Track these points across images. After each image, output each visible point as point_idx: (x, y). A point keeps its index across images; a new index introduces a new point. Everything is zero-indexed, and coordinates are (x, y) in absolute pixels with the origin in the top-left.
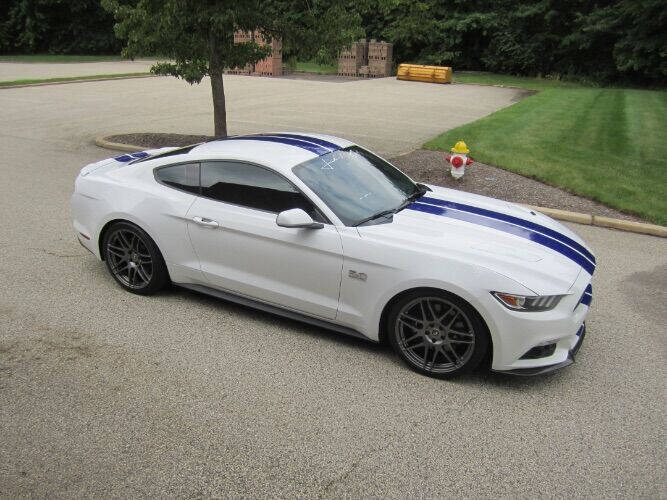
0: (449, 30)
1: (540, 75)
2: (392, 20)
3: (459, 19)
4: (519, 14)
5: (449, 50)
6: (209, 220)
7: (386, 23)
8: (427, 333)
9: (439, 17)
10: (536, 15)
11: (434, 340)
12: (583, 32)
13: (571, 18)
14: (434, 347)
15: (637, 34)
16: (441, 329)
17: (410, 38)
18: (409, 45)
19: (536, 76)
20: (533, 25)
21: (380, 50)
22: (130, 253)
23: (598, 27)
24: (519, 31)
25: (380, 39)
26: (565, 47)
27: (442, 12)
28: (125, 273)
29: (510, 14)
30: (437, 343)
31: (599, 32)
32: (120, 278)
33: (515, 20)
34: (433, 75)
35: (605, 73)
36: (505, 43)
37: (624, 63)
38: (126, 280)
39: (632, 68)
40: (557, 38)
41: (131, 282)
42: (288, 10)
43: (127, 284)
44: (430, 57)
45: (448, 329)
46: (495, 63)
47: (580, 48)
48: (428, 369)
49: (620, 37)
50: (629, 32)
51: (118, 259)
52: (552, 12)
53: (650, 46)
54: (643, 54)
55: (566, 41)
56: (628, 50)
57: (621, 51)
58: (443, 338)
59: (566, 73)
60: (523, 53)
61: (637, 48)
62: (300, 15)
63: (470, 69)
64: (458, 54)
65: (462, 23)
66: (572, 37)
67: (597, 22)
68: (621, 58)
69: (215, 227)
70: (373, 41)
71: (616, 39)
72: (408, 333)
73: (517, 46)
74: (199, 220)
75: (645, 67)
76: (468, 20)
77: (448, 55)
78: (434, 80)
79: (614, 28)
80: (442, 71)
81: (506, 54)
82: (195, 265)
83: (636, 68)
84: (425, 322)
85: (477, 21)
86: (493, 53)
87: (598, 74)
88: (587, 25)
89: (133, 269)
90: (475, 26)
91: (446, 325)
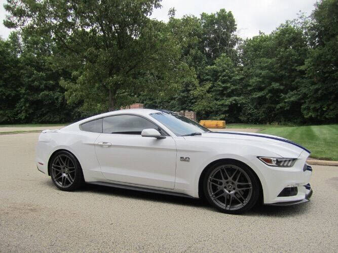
0: (222, 105)
1: (268, 123)
2: (195, 102)
3: (226, 100)
4: (254, 96)
5: (223, 114)
6: (107, 143)
7: (193, 103)
8: (225, 187)
9: (217, 100)
10: (262, 96)
11: (230, 191)
12: (285, 102)
13: (279, 97)
14: (230, 195)
15: (310, 101)
16: (233, 183)
17: (204, 110)
18: (204, 112)
19: (266, 123)
20: (261, 101)
21: (190, 115)
22: (64, 168)
23: (292, 99)
24: (255, 104)
25: (190, 110)
26: (278, 109)
27: (218, 97)
28: (60, 180)
29: (250, 97)
30: (232, 192)
31: (293, 102)
32: (57, 183)
33: (253, 99)
34: (217, 125)
35: (299, 120)
36: (250, 110)
37: (307, 114)
38: (60, 184)
39: (311, 116)
40: (273, 106)
41: (63, 185)
42: (145, 100)
43: (61, 186)
44: (214, 118)
45: (236, 183)
46: (245, 119)
47: (286, 109)
48: (228, 209)
49: (303, 103)
50: (307, 101)
51: (57, 172)
52: (270, 94)
53: (318, 106)
54: (315, 110)
55: (278, 106)
56: (308, 109)
57: (305, 109)
58: (234, 189)
59: (281, 122)
60: (259, 113)
61: (312, 107)
62: (152, 102)
63: (234, 123)
64: (227, 115)
65: (228, 101)
66: (281, 105)
67: (291, 97)
68: (305, 112)
69: (110, 146)
70: (187, 111)
71: (301, 104)
72: (214, 188)
73: (255, 110)
74: (102, 143)
75: (318, 115)
76: (230, 100)
77: (223, 116)
78: (217, 127)
79: (300, 99)
80: (221, 123)
81: (251, 115)
82: (98, 169)
83: (313, 116)
84: (224, 181)
85: (235, 100)
86: (244, 114)
87: (296, 121)
88: (287, 99)
89: (65, 177)
90: (234, 102)
91: (235, 181)
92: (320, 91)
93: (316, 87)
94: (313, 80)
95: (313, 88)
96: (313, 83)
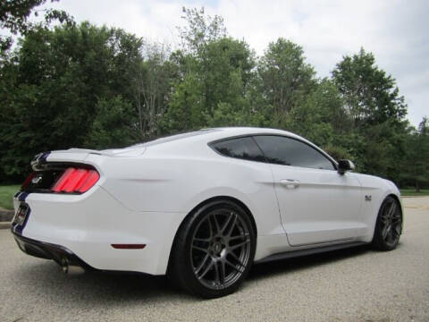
15: (15, 153)
37: (10, 170)
39: (16, 172)
50: (9, 151)
56: (11, 163)
57: (6, 163)
61: (17, 161)
68: (7, 167)
74: (284, 181)
83: (19, 173)
92: (33, 141)
93: (28, 135)
94: (21, 125)
95: (22, 135)
96: (22, 130)
